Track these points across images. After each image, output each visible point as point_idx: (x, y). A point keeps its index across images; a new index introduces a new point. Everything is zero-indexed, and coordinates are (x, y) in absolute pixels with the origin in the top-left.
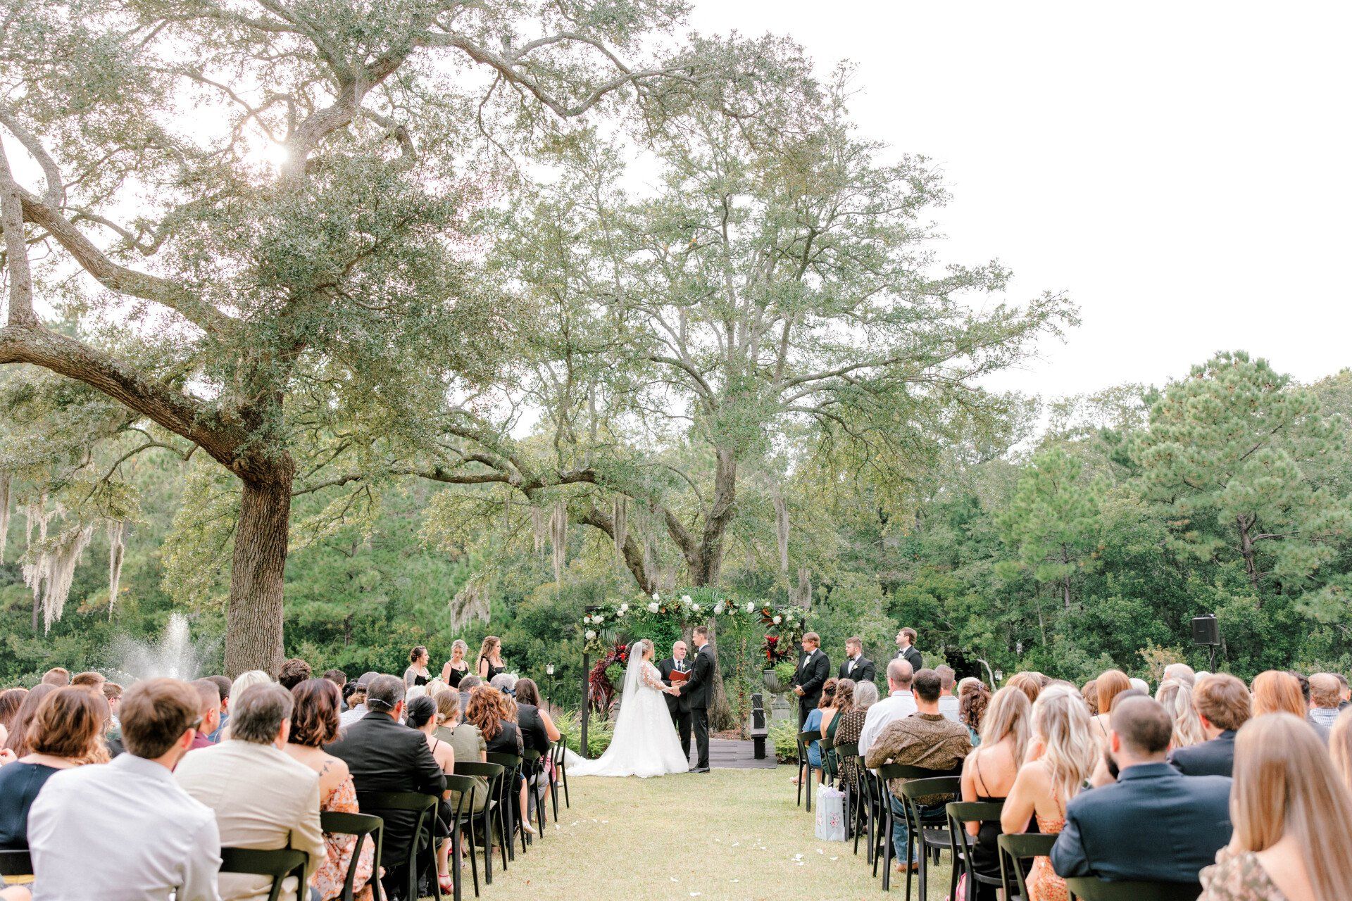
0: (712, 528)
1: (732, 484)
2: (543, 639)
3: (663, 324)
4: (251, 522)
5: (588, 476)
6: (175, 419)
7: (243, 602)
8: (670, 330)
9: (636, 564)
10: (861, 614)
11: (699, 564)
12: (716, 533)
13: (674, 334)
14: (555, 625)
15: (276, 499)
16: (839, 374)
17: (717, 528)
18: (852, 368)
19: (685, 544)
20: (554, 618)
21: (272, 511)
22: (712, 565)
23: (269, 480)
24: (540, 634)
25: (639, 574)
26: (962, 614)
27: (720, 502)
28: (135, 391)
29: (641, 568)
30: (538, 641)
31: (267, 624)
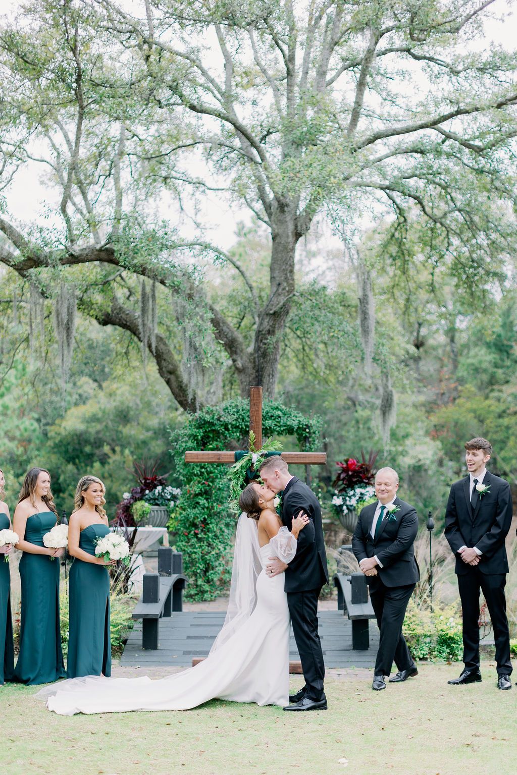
0: (266, 325)
1: (292, 271)
2: (74, 464)
5: (106, 256)
8: (212, 80)
9: (171, 373)
10: (406, 436)
11: (251, 371)
12: (271, 332)
14: (88, 449)
16: (434, 124)
17: (273, 326)
18: (451, 116)
19: (231, 346)
20: (87, 442)
22: (268, 370)
24: (71, 459)
25: (174, 384)
26: (500, 436)
27: (277, 294)
29: (177, 377)
30: (70, 467)
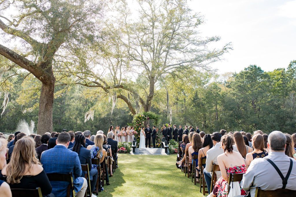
1: (153, 89)
3: (138, 52)
4: (44, 93)
5: (121, 87)
6: (24, 65)
7: (42, 113)
8: (139, 54)
11: (146, 107)
13: (140, 55)
15: (51, 87)
16: (179, 64)
17: (150, 100)
18: (182, 63)
19: (142, 102)
21: (50, 91)
22: (149, 107)
23: (49, 82)
27: (151, 93)
28: (14, 57)
31: (48, 119)
